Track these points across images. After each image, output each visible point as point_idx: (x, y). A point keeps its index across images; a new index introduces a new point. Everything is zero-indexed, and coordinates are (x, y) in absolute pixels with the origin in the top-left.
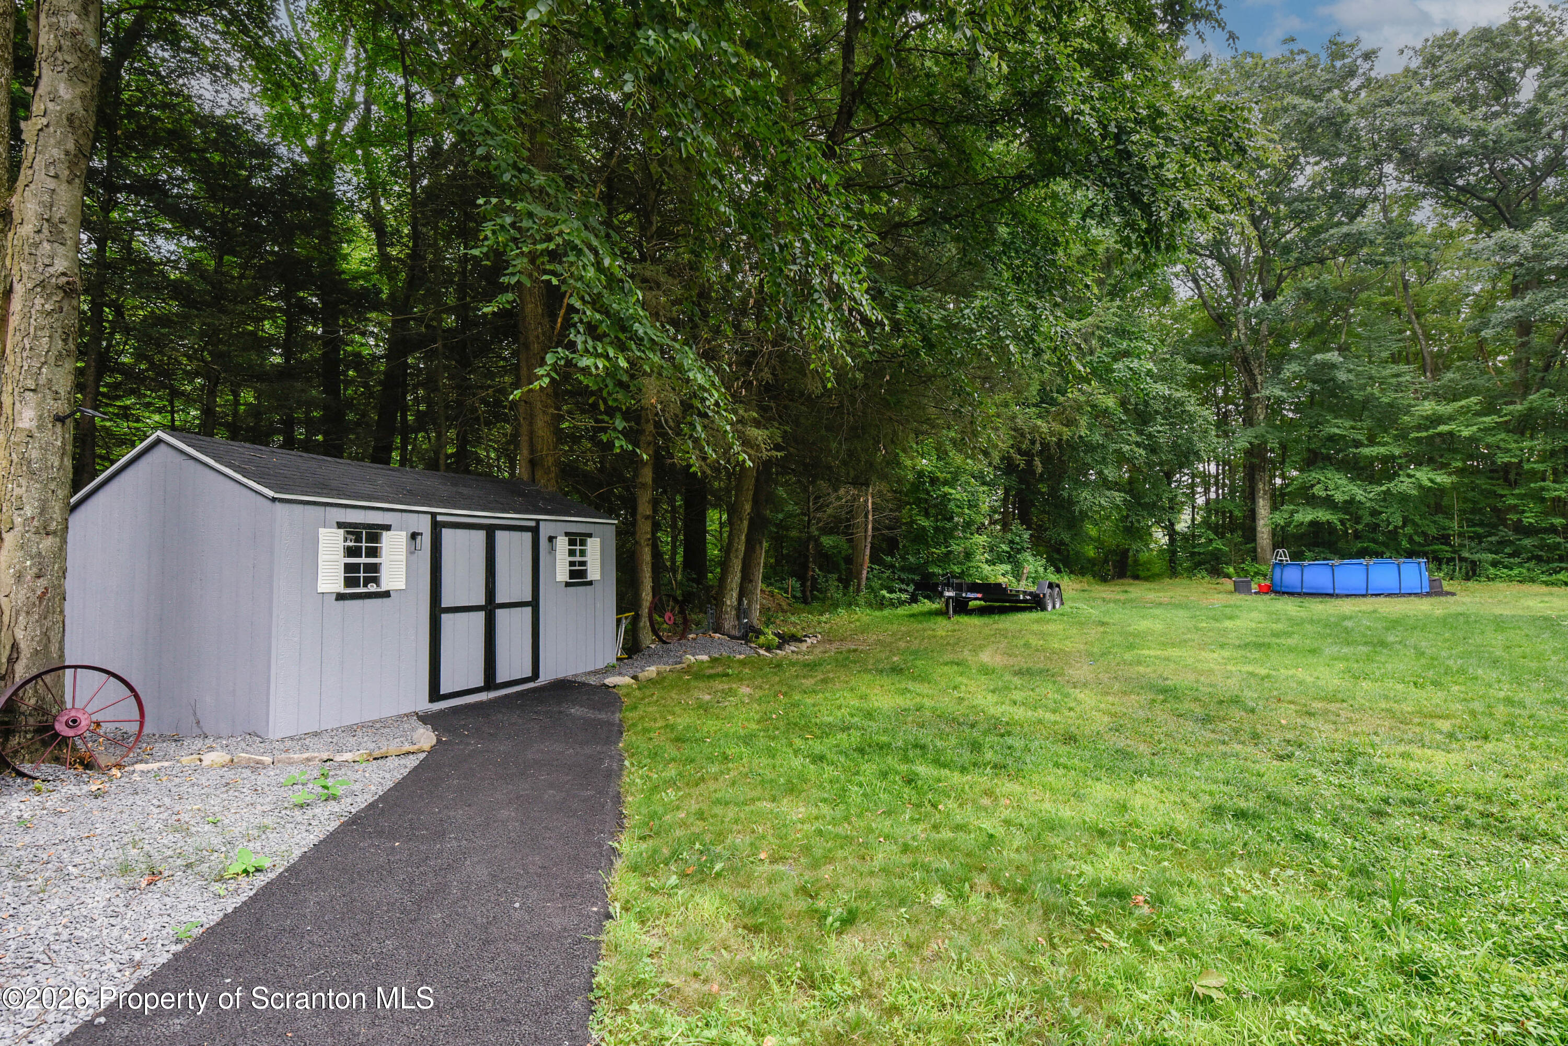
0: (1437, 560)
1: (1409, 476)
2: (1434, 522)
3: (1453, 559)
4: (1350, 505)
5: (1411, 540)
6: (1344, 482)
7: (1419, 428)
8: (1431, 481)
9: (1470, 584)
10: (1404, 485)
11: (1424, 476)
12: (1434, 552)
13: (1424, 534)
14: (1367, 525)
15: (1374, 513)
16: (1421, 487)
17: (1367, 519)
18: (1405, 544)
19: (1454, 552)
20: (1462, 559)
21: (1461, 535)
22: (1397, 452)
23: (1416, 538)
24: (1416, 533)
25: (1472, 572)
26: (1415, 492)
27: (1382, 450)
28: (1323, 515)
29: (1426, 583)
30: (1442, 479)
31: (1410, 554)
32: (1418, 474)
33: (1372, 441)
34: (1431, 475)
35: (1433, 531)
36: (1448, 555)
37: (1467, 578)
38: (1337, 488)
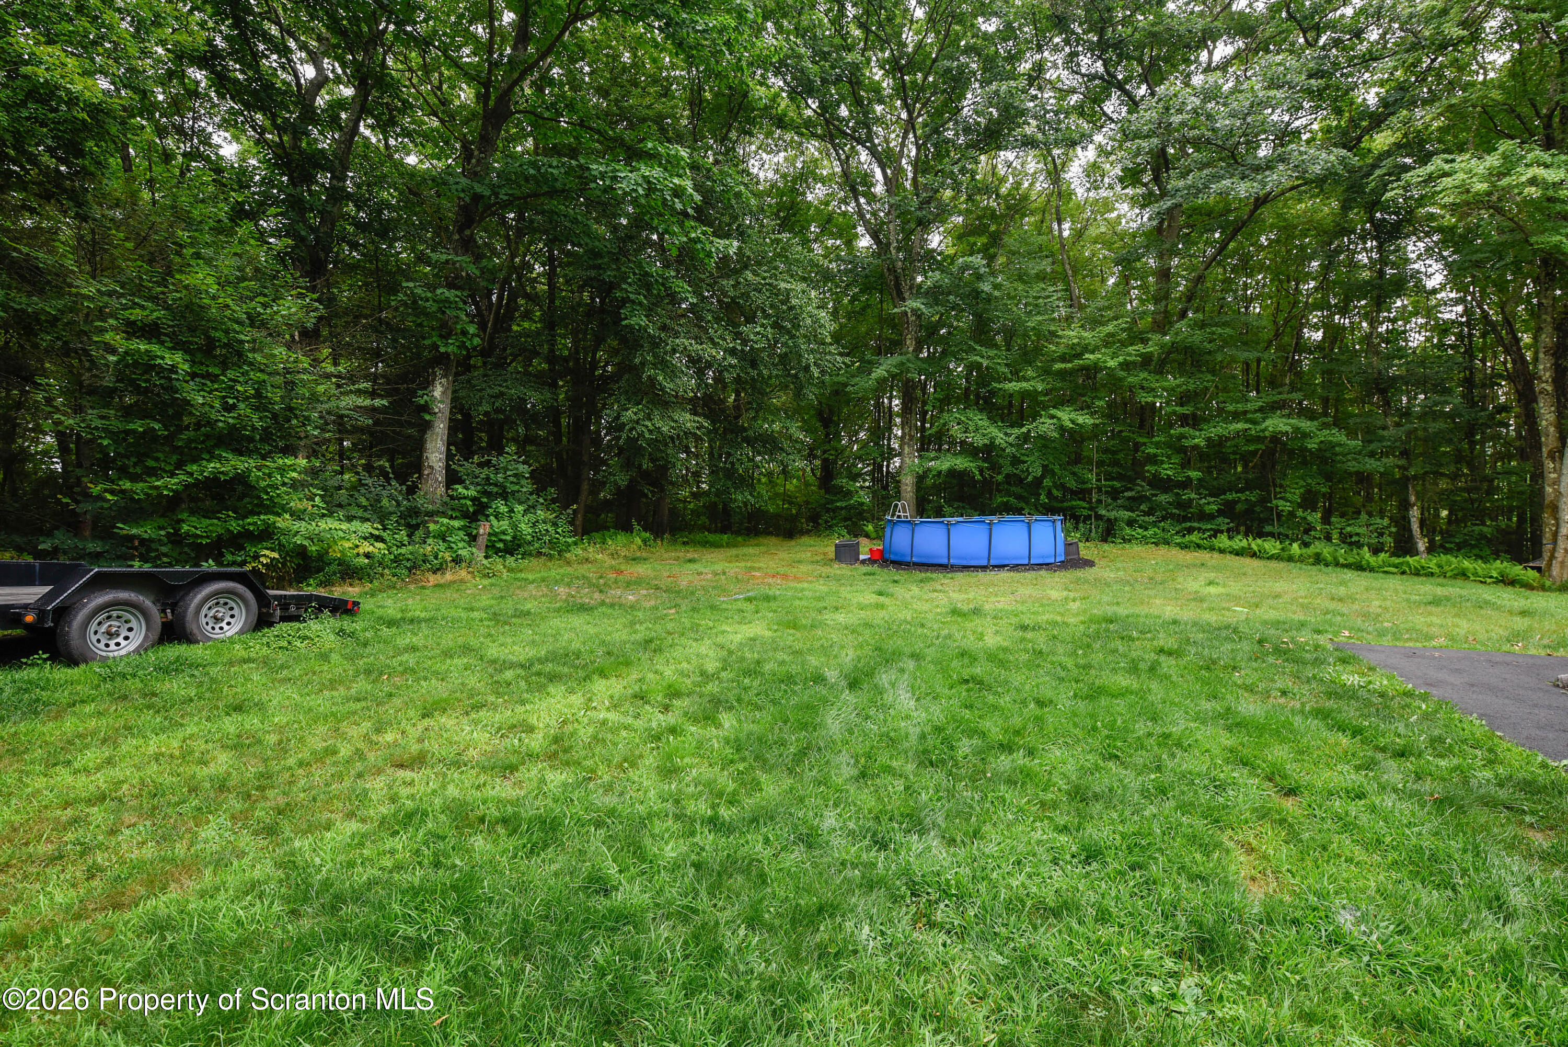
0: (1074, 518)
1: (1052, 417)
2: (1074, 474)
3: (1089, 517)
4: (988, 451)
5: (1049, 494)
6: (986, 423)
7: (1063, 359)
8: (1073, 422)
9: (1106, 547)
10: (1045, 426)
11: (1066, 416)
12: (1072, 508)
13: (1063, 487)
14: (1008, 476)
15: (1016, 461)
16: (1062, 429)
17: (1008, 469)
18: (1043, 498)
19: (1091, 509)
20: (1099, 517)
21: (1099, 489)
22: (1040, 387)
23: (1055, 492)
24: (1055, 486)
25: (1108, 533)
26: (1055, 435)
27: (1024, 385)
28: (961, 463)
29: (1061, 548)
30: (1084, 419)
31: (1049, 510)
32: (1059, 414)
33: (1016, 375)
34: (1073, 416)
35: (1072, 484)
36: (1085, 512)
37: (1104, 540)
38: (977, 430)
